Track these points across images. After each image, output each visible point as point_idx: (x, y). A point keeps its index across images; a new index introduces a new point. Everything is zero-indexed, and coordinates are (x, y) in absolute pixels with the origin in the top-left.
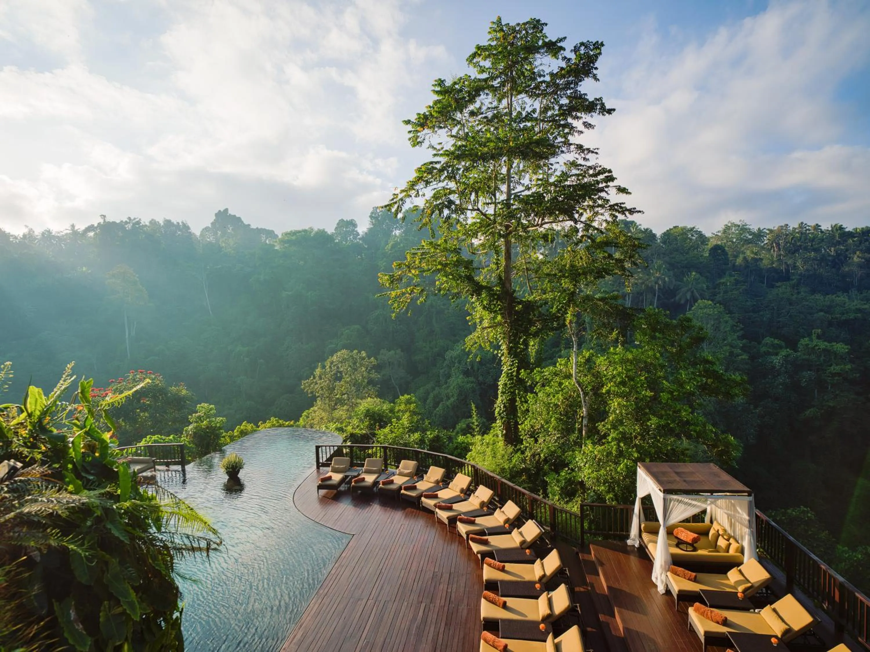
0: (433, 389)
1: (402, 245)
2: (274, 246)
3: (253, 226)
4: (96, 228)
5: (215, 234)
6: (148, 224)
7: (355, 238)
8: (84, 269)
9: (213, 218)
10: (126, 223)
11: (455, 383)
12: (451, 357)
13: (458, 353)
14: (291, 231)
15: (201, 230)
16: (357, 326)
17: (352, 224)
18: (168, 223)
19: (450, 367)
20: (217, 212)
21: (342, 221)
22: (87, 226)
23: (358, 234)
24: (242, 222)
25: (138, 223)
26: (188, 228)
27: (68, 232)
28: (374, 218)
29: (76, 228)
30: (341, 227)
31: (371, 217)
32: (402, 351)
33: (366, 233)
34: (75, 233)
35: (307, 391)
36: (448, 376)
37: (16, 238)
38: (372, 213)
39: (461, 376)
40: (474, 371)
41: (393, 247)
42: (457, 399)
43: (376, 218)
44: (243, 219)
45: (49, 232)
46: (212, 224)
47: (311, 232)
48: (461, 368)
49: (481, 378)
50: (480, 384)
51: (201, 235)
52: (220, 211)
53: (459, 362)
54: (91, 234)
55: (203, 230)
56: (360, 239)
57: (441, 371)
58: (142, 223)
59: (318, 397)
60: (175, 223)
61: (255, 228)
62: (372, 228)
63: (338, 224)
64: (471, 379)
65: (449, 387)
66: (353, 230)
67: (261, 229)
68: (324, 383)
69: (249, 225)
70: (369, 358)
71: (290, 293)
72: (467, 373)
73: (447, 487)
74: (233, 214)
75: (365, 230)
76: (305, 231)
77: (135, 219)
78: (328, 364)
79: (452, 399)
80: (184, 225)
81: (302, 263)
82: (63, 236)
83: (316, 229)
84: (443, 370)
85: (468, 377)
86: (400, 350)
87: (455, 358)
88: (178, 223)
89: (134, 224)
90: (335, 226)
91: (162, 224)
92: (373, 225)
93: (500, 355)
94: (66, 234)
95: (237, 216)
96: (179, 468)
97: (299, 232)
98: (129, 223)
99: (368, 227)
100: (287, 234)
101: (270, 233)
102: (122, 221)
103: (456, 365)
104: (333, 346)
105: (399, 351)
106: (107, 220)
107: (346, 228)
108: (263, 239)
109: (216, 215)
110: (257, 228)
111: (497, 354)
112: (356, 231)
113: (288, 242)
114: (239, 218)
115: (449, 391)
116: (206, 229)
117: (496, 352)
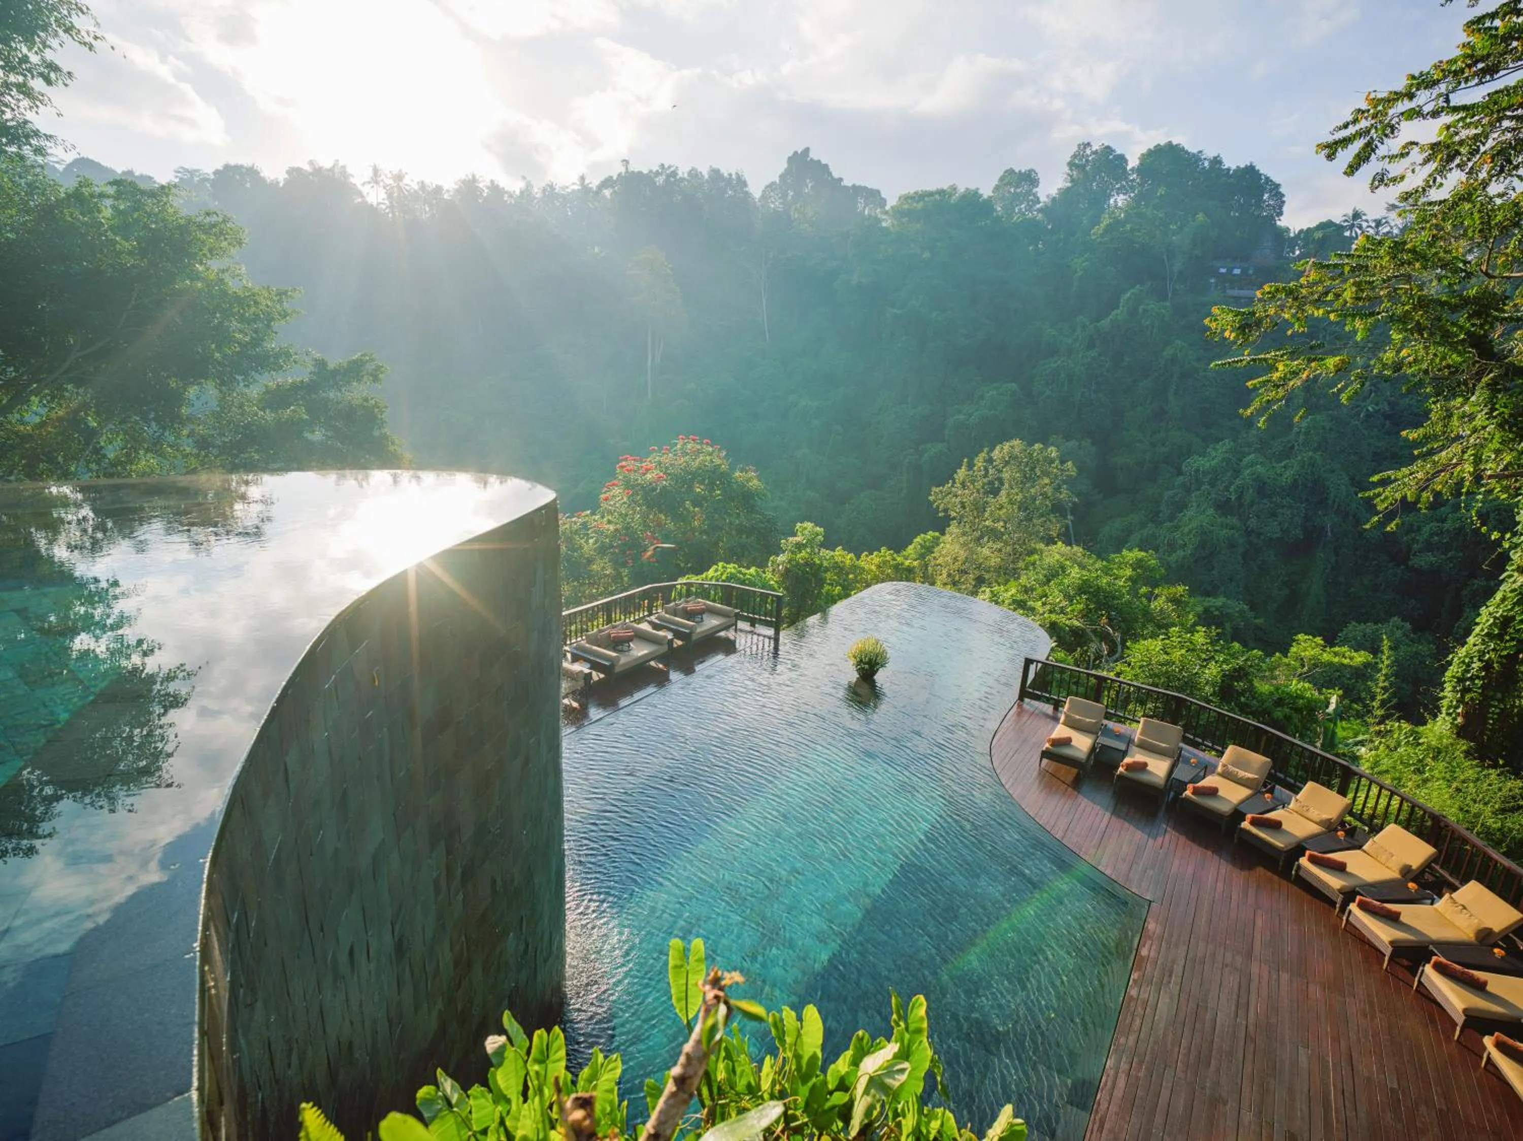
0: (1143, 525)
1: (1128, 227)
2: (879, 221)
3: (847, 183)
4: (615, 182)
5: (784, 195)
6: (686, 175)
7: (1030, 208)
8: (597, 250)
9: (783, 166)
10: (657, 174)
11: (1194, 524)
12: (1197, 470)
13: (1213, 463)
14: (916, 193)
15: (763, 187)
16: (1014, 386)
17: (1029, 179)
18: (716, 174)
19: (1188, 491)
20: (791, 154)
21: (1011, 172)
22: (602, 179)
23: (1038, 201)
24: (830, 174)
25: (674, 174)
26: (745, 184)
27: (576, 187)
28: (1077, 166)
29: (587, 182)
30: (1006, 185)
31: (1071, 164)
32: (1093, 444)
33: (1054, 199)
34: (585, 189)
35: (938, 507)
36: (1181, 506)
37: (511, 196)
38: (1075, 156)
39: (1211, 511)
40: (1241, 505)
41: (1109, 229)
42: (1192, 555)
43: (1081, 168)
44: (831, 169)
45: (551, 187)
46: (781, 176)
47: (950, 196)
48: (1213, 496)
49: (1253, 522)
50: (1248, 532)
51: (764, 197)
52: (796, 153)
53: (1212, 484)
54: (607, 193)
55: (767, 187)
56: (1039, 210)
57: (1168, 494)
58: (680, 174)
59: (954, 518)
60: (726, 175)
61: (850, 185)
62: (1068, 188)
63: (1002, 179)
64: (1234, 521)
65: (1177, 527)
66: (1029, 192)
67: (860, 187)
68: (968, 496)
69: (841, 179)
70: (1063, 462)
71: (899, 312)
72: (1224, 507)
73: (1360, 847)
74: (816, 159)
75: (1054, 192)
76: (941, 192)
77: (670, 167)
78: (979, 462)
79: (1181, 553)
80: (739, 177)
81: (927, 255)
82: (569, 194)
83: (961, 189)
84: (1171, 493)
85: (1224, 514)
86: (1089, 441)
87: (1205, 473)
88: (730, 175)
89: (668, 176)
90: (996, 182)
91: (706, 177)
92: (1072, 181)
93: (1506, 545)
94: (573, 191)
95: (824, 162)
96: (771, 632)
97: (931, 194)
98: (661, 174)
99: (1060, 186)
100: (907, 198)
101: (873, 196)
102: (651, 171)
103: (1206, 487)
104: (962, 417)
105: (1087, 443)
106: (631, 169)
107: (1017, 187)
108: (860, 206)
109: (790, 160)
110: (854, 186)
111: (1498, 543)
112: (1035, 195)
113: (909, 213)
114: (826, 166)
115: (1177, 535)
116: (771, 186)
117: (1495, 536)
